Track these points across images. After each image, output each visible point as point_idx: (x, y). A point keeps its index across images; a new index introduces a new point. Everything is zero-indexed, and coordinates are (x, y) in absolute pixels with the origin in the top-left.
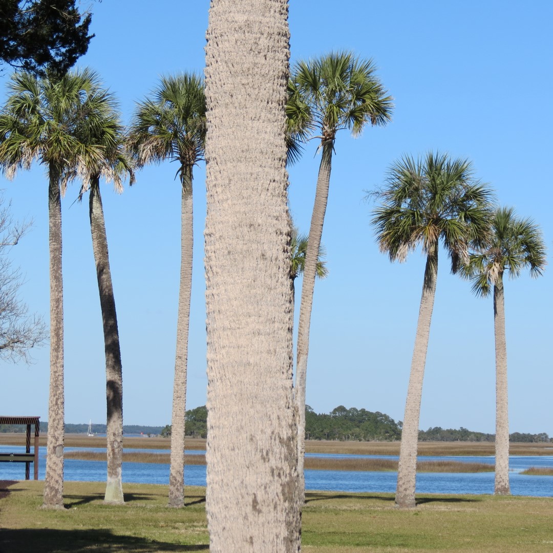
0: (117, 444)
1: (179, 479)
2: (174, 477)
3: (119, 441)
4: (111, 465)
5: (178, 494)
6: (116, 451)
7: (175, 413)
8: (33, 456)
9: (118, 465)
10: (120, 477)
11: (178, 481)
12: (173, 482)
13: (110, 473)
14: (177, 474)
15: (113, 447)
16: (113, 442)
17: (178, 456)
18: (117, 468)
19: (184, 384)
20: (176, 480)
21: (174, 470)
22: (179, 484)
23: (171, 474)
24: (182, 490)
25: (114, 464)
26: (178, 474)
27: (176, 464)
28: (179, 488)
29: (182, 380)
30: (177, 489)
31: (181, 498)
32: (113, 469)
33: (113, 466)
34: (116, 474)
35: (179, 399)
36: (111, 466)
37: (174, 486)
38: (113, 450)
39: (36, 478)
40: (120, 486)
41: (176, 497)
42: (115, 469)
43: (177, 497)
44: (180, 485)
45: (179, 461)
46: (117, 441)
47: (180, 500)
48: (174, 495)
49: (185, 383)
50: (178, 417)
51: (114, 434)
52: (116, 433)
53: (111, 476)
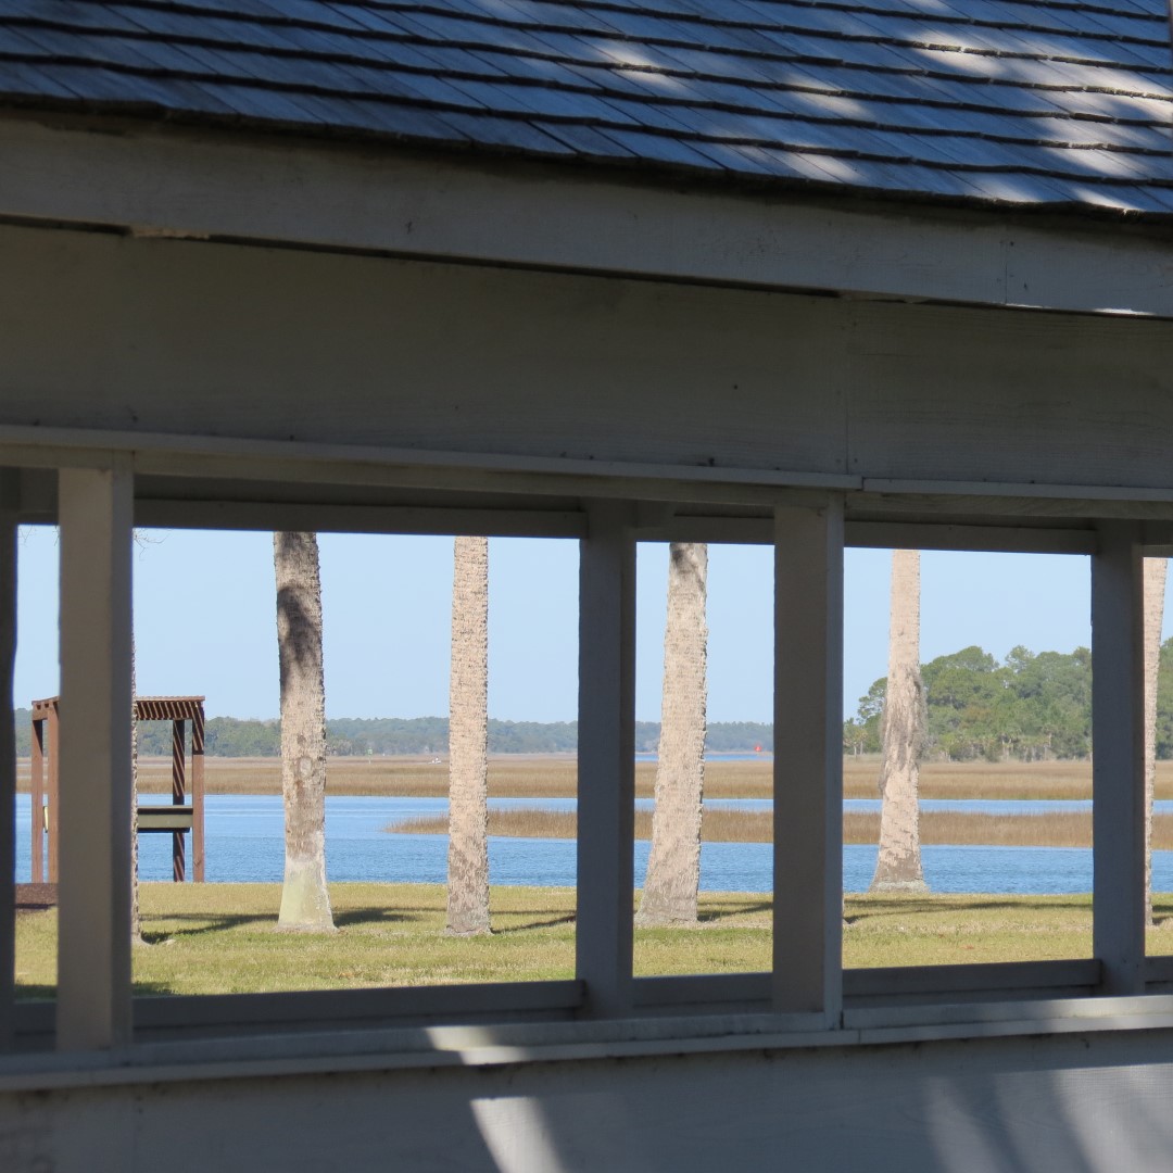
0: (309, 766)
1: (474, 858)
2: (459, 853)
3: (315, 756)
4: (295, 823)
5: (470, 899)
6: (307, 785)
7: (456, 675)
8: (189, 812)
9: (313, 823)
10: (320, 858)
11: (472, 864)
12: (458, 868)
13: (291, 845)
14: (465, 843)
15: (297, 774)
16: (299, 759)
17: (468, 796)
18: (310, 831)
19: (480, 596)
20: (464, 861)
21: (459, 835)
22: (472, 873)
23: (452, 846)
24: (482, 890)
25: (302, 823)
26: (471, 844)
27: (463, 817)
28: (474, 882)
29: (476, 585)
30: (468, 886)
31: (481, 911)
32: (299, 836)
33: (300, 826)
34: (308, 849)
35: (466, 636)
36: (293, 828)
37: (461, 878)
38: (298, 783)
39: (199, 878)
40: (319, 881)
41: (467, 909)
42: (306, 834)
43: (469, 909)
44: (477, 874)
45: (471, 809)
46: (308, 757)
47: (478, 918)
48: (460, 902)
49: (483, 591)
50: (464, 689)
51: (301, 739)
52: (307, 735)
53: (295, 856)
